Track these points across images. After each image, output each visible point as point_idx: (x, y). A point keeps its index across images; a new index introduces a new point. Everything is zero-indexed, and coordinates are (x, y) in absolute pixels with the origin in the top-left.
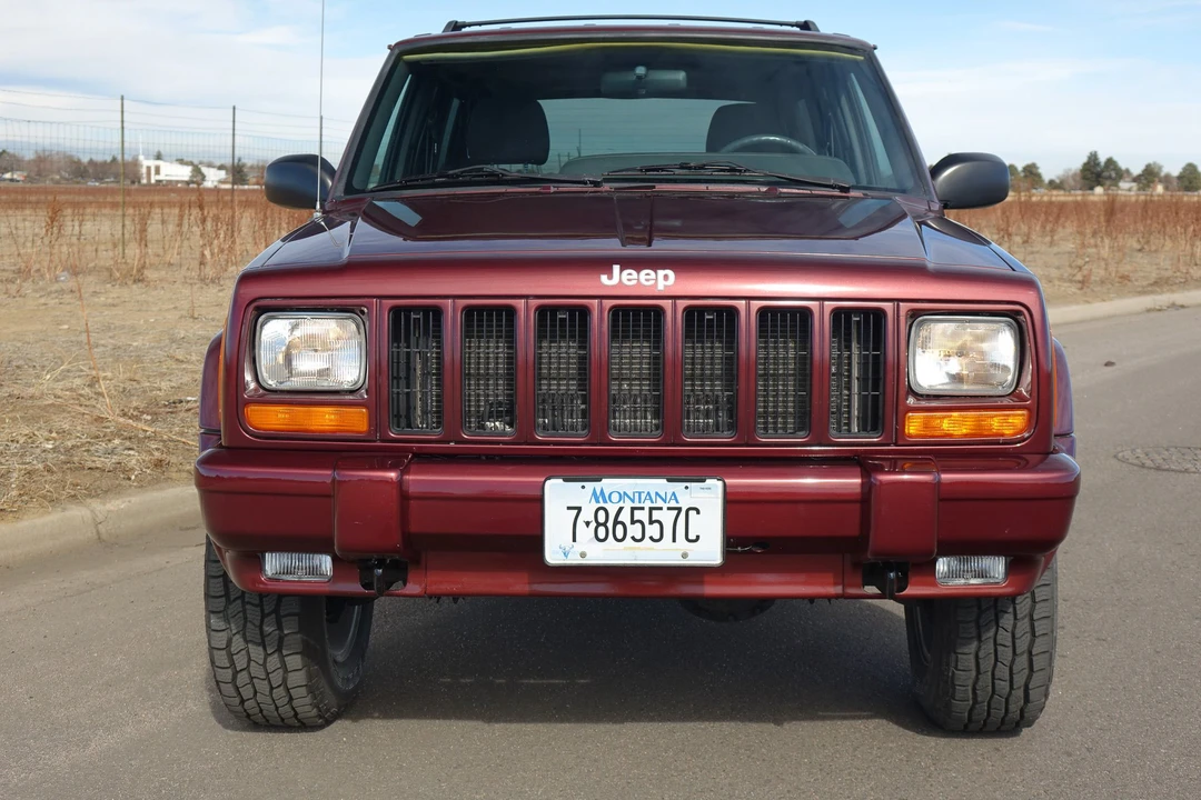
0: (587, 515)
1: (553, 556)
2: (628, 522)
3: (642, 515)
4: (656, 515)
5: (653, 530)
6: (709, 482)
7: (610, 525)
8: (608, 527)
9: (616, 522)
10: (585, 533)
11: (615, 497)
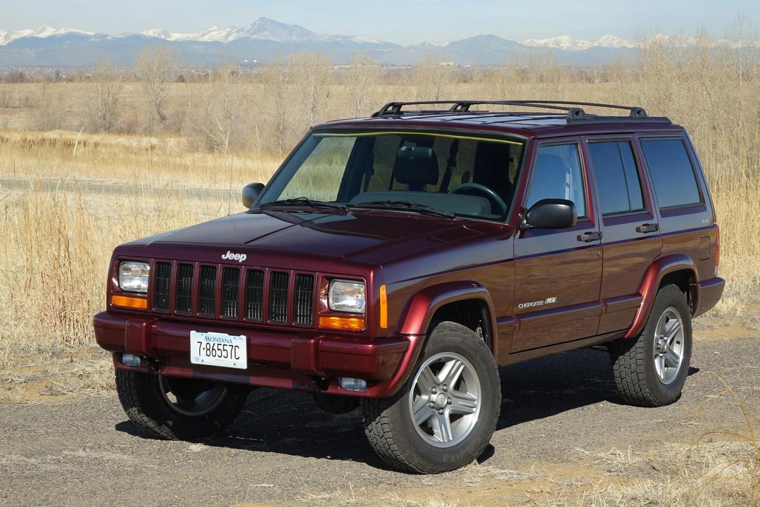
0: (204, 345)
1: (193, 361)
2: (216, 349)
3: (221, 347)
4: (225, 348)
5: (224, 353)
6: (242, 336)
7: (211, 350)
8: (210, 350)
9: (213, 349)
10: (203, 352)
11: (212, 339)
